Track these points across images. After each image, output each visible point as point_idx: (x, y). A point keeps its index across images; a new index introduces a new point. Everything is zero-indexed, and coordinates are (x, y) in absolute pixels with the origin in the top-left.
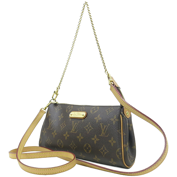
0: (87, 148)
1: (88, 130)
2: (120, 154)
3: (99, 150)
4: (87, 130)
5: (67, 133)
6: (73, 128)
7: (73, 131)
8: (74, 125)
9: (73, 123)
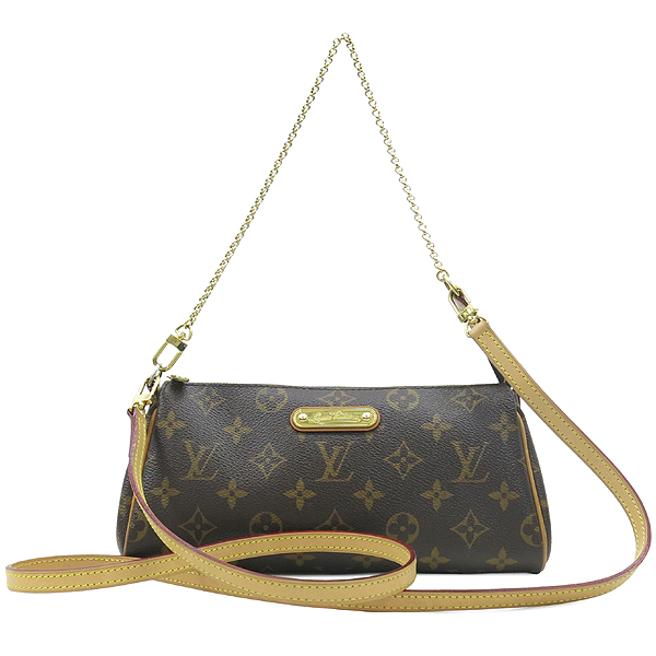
0: (403, 529)
1: (404, 467)
2: (537, 530)
3: (453, 529)
4: (397, 466)
5: (301, 484)
6: (330, 464)
7: (330, 476)
8: (330, 454)
9: (322, 448)
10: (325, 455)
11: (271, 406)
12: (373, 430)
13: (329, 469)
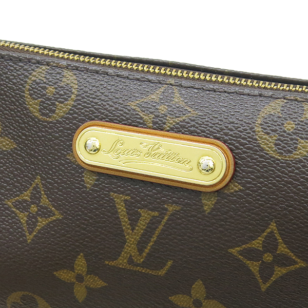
5: (81, 264)
6: (132, 238)
7: (131, 261)
8: (134, 221)
9: (121, 209)
10: (125, 220)
11: (48, 107)
12: (218, 192)
13: (130, 248)
